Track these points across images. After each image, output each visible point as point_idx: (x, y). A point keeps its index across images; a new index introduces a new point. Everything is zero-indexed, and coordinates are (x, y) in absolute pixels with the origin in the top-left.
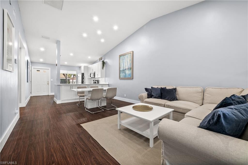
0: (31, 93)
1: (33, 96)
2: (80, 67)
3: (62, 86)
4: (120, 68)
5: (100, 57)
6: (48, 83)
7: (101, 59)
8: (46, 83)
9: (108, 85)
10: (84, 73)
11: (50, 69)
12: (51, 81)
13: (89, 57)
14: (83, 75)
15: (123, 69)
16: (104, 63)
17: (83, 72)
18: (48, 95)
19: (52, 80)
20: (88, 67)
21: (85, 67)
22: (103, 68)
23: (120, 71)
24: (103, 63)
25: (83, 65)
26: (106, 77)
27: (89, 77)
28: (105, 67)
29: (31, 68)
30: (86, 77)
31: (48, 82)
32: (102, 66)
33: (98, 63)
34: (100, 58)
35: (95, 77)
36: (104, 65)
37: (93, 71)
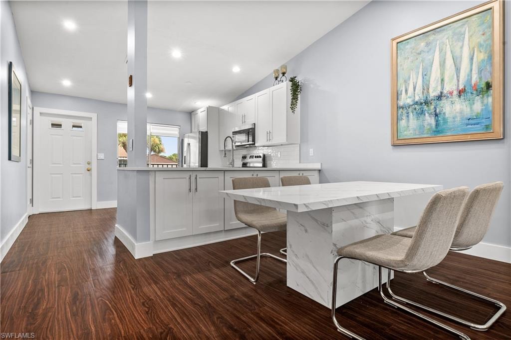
0: (32, 201)
1: (39, 214)
2: (191, 113)
3: (158, 174)
4: (396, 95)
6: (88, 167)
7: (284, 74)
8: (83, 166)
9: (320, 170)
10: (207, 132)
11: (94, 116)
12: (98, 160)
15: (417, 99)
17: (204, 129)
18: (90, 211)
19: (102, 156)
24: (292, 85)
25: (202, 105)
26: (305, 140)
28: (299, 102)
29: (30, 111)
31: (89, 163)
32: (290, 97)
34: (278, 71)
35: (257, 144)
36: (296, 94)
37: (245, 121)
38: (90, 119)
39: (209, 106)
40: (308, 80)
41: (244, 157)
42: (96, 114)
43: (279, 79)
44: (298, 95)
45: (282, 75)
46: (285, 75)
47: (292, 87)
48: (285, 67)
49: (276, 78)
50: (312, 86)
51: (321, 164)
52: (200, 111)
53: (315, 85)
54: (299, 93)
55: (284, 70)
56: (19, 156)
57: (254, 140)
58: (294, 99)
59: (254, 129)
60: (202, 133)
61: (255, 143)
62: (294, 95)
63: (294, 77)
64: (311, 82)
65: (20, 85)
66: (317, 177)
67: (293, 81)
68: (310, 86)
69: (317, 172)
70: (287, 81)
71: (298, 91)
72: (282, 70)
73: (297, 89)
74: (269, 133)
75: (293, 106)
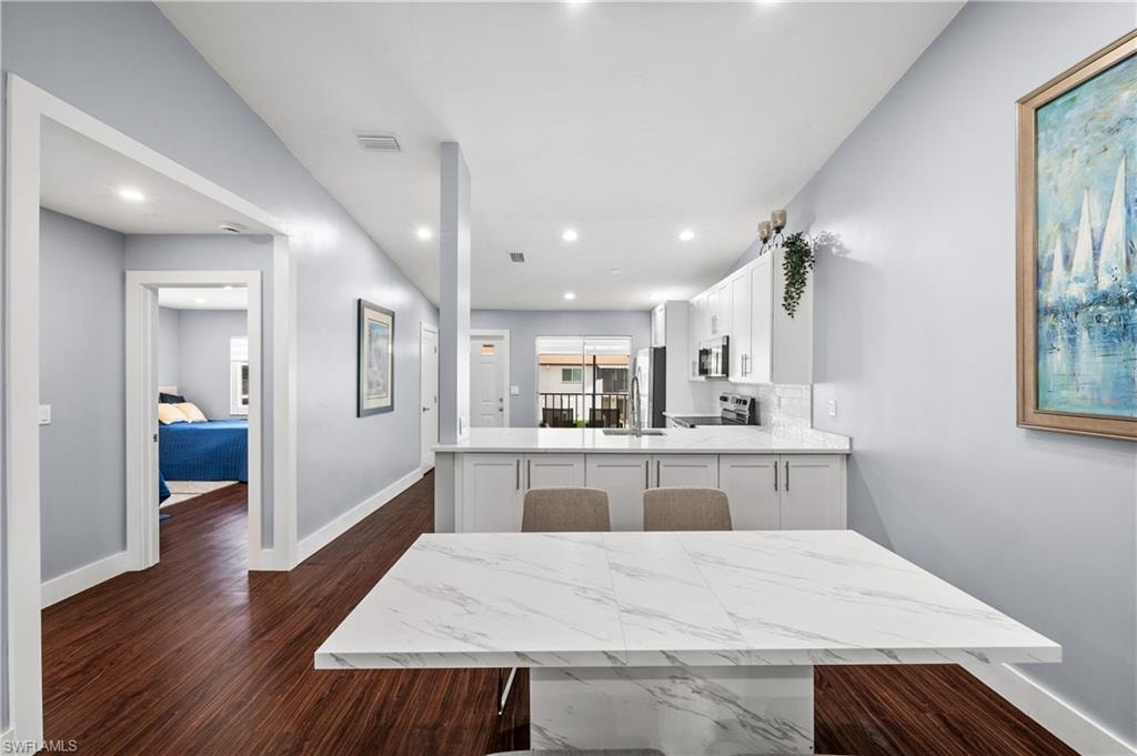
4: (1033, 273)
5: (769, 218)
7: (779, 230)
8: (495, 404)
9: (848, 455)
10: (665, 348)
12: (511, 395)
13: (687, 235)
14: (659, 356)
15: (1105, 284)
16: (798, 257)
17: (660, 344)
19: (516, 390)
20: (692, 305)
21: (669, 306)
22: (790, 302)
23: (1039, 312)
24: (789, 256)
25: (661, 298)
26: (819, 375)
27: (694, 374)
28: (809, 289)
30: (680, 373)
32: (782, 282)
33: (751, 265)
34: (767, 224)
35: (730, 379)
36: (798, 272)
37: (714, 332)
38: (502, 337)
39: (669, 301)
40: (827, 238)
41: (724, 399)
42: (509, 331)
43: (770, 242)
44: (805, 275)
45: (774, 231)
46: (782, 231)
47: (786, 258)
48: (783, 215)
49: (765, 241)
50: (834, 250)
51: (851, 440)
52: (658, 308)
53: (840, 247)
54: (808, 269)
55: (779, 222)
56: (389, 404)
57: (726, 370)
58: (794, 284)
59: (726, 349)
60: (655, 349)
61: (728, 376)
62: (793, 275)
63: (799, 235)
64: (833, 242)
65: (393, 315)
66: (838, 470)
67: (793, 243)
68: (831, 252)
69: (838, 459)
70: (780, 246)
71: (807, 264)
72: (776, 222)
73: (803, 262)
74: (745, 358)
75: (789, 300)
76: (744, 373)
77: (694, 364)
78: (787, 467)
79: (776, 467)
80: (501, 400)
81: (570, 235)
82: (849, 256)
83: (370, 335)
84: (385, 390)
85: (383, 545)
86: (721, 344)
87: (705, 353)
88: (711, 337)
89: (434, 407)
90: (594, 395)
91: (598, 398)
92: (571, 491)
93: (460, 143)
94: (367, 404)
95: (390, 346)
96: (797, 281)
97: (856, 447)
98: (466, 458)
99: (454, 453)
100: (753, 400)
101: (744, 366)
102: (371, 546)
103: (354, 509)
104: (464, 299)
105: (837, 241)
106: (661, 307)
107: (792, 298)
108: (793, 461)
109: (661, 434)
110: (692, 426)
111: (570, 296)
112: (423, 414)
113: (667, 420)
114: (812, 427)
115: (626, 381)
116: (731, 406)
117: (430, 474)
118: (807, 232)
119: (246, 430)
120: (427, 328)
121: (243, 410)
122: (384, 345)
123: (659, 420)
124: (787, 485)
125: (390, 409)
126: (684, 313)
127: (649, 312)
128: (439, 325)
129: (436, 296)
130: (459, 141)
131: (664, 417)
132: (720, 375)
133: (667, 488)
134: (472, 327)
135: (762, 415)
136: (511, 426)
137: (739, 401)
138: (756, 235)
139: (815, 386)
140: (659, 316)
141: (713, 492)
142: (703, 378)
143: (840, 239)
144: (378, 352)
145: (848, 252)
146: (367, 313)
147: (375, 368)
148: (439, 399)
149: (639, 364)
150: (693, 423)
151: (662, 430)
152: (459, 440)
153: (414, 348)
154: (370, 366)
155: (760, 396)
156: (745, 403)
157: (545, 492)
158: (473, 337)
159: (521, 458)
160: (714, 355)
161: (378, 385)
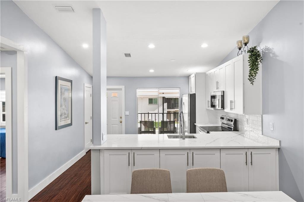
5: (241, 39)
6: (120, 120)
8: (118, 119)
9: (279, 149)
10: (195, 94)
11: (123, 87)
12: (125, 115)
13: (205, 45)
14: (193, 98)
16: (255, 57)
17: (193, 92)
19: (127, 113)
20: (208, 75)
21: (197, 75)
22: (252, 77)
24: (251, 57)
26: (265, 111)
27: (208, 107)
28: (260, 72)
30: (202, 105)
32: (248, 68)
33: (234, 60)
34: (241, 42)
35: (225, 110)
36: (255, 64)
37: (217, 88)
38: (121, 89)
39: (196, 73)
40: (268, 49)
41: (222, 118)
42: (124, 86)
43: (242, 49)
44: (258, 65)
45: (244, 45)
46: (247, 45)
47: (249, 58)
48: (248, 38)
49: (240, 49)
50: (271, 55)
51: (280, 141)
52: (192, 76)
53: (274, 54)
54: (260, 63)
55: (246, 41)
56: (70, 122)
57: (223, 107)
58: (253, 69)
59: (223, 96)
60: (191, 95)
61: (224, 109)
62: (253, 65)
63: (255, 47)
64: (271, 51)
65: (71, 81)
66: (275, 155)
67: (252, 51)
68: (270, 56)
69: (274, 150)
70: (246, 52)
71: (259, 61)
72: (244, 41)
73: (257, 59)
74: (231, 102)
75: (251, 77)
76: (231, 109)
77: (208, 101)
78: (251, 154)
79: (246, 154)
80: (121, 118)
81: (152, 46)
82: (278, 58)
83: (61, 92)
84: (68, 116)
85: (68, 190)
86: (220, 94)
87: (213, 97)
88: (216, 90)
89: (90, 122)
90: (163, 114)
91: (165, 115)
92: (153, 170)
93: (101, 9)
94: (60, 124)
95: (70, 94)
96: (255, 68)
97: (283, 145)
98: (106, 152)
99: (100, 150)
100: (235, 120)
101: (231, 105)
102: (62, 190)
103: (54, 172)
104: (104, 73)
105: (272, 51)
106: (193, 76)
107: (253, 76)
108: (254, 152)
109: (194, 137)
110: (208, 132)
111: (152, 71)
112: (86, 125)
113: (197, 127)
114: (262, 134)
115: (178, 103)
116: (225, 121)
117: (89, 152)
118: (259, 45)
119: (5, 134)
120: (87, 85)
121: (4, 123)
122: (67, 95)
123: (193, 129)
124: (252, 163)
125: (71, 124)
126: (203, 78)
127: (188, 77)
128: (92, 85)
129: (91, 72)
130: (100, 8)
131: (195, 126)
132: (220, 108)
133: (197, 168)
134: (107, 85)
135: (240, 126)
136: (125, 134)
137: (229, 120)
138: (236, 46)
139: (264, 115)
140: (192, 79)
141: (218, 170)
142: (212, 109)
143: (274, 50)
144: (65, 99)
145: (277, 56)
146: (60, 82)
147: (64, 107)
148: (93, 118)
149: (183, 101)
150: (208, 130)
151: (194, 135)
152: (102, 143)
153: (81, 95)
154: (61, 106)
155: (238, 118)
156: (232, 121)
157: (141, 171)
158: (108, 89)
159: (130, 152)
160: (217, 98)
161: (65, 114)
